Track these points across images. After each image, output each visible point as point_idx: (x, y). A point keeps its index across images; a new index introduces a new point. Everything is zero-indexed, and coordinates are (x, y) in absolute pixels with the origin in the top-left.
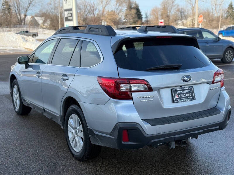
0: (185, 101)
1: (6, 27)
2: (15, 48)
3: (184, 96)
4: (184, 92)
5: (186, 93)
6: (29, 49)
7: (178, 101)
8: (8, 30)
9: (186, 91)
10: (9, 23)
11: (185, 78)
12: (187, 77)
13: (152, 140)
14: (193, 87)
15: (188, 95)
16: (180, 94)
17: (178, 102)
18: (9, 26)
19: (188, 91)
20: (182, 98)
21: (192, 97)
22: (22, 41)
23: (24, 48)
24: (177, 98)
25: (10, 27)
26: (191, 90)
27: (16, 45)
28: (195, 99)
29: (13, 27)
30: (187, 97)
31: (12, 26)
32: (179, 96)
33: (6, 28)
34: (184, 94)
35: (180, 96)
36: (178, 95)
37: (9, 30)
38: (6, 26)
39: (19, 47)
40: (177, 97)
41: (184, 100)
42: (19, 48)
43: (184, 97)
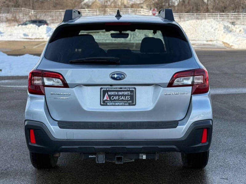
0: (119, 105)
1: (233, 12)
2: (210, 43)
3: (119, 98)
4: (120, 93)
5: (123, 95)
6: (227, 43)
7: (107, 103)
8: (234, 16)
9: (123, 93)
10: (237, 6)
11: (114, 74)
12: (117, 74)
13: (63, 146)
14: (135, 88)
15: (125, 98)
16: (112, 95)
17: (107, 105)
18: (237, 10)
19: (126, 93)
20: (115, 100)
21: (132, 101)
22: (222, 33)
23: (223, 42)
24: (106, 100)
25: (238, 12)
26: (132, 91)
27: (212, 38)
28: (135, 105)
29: (242, 12)
30: (122, 100)
31: (241, 10)
32: (110, 98)
33: (232, 14)
34: (119, 96)
35: (113, 98)
36: (110, 96)
37: (236, 16)
38: (233, 10)
39: (217, 40)
40: (107, 98)
41: (116, 104)
42: (214, 43)
43: (118, 100)
